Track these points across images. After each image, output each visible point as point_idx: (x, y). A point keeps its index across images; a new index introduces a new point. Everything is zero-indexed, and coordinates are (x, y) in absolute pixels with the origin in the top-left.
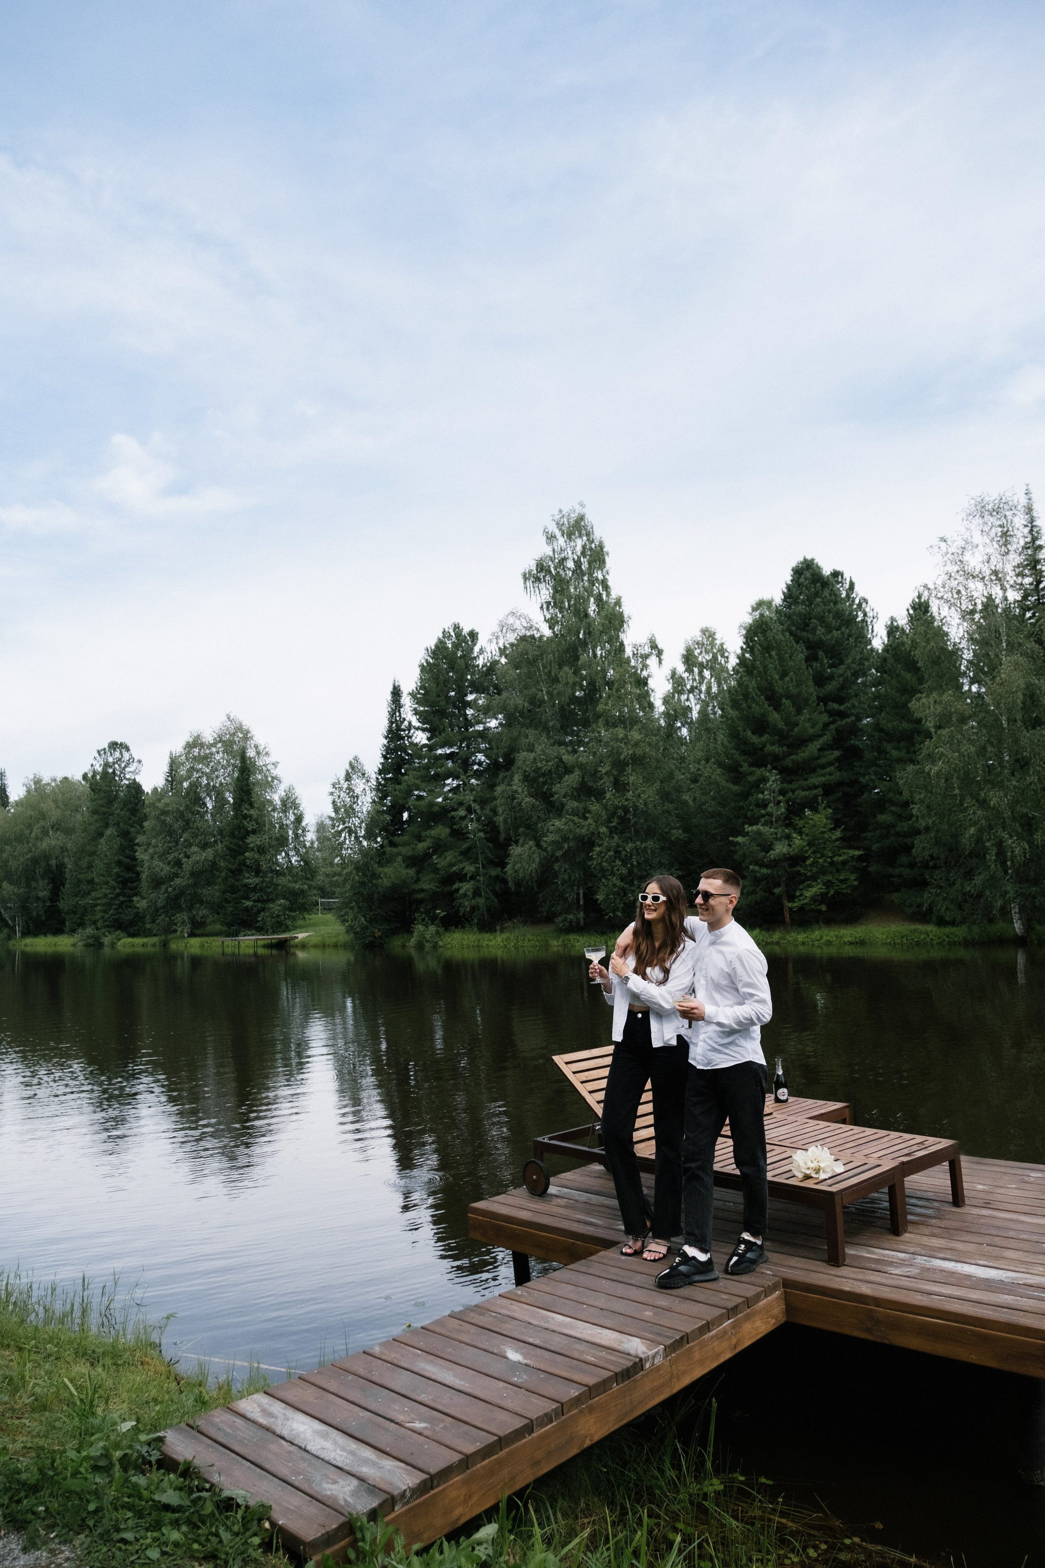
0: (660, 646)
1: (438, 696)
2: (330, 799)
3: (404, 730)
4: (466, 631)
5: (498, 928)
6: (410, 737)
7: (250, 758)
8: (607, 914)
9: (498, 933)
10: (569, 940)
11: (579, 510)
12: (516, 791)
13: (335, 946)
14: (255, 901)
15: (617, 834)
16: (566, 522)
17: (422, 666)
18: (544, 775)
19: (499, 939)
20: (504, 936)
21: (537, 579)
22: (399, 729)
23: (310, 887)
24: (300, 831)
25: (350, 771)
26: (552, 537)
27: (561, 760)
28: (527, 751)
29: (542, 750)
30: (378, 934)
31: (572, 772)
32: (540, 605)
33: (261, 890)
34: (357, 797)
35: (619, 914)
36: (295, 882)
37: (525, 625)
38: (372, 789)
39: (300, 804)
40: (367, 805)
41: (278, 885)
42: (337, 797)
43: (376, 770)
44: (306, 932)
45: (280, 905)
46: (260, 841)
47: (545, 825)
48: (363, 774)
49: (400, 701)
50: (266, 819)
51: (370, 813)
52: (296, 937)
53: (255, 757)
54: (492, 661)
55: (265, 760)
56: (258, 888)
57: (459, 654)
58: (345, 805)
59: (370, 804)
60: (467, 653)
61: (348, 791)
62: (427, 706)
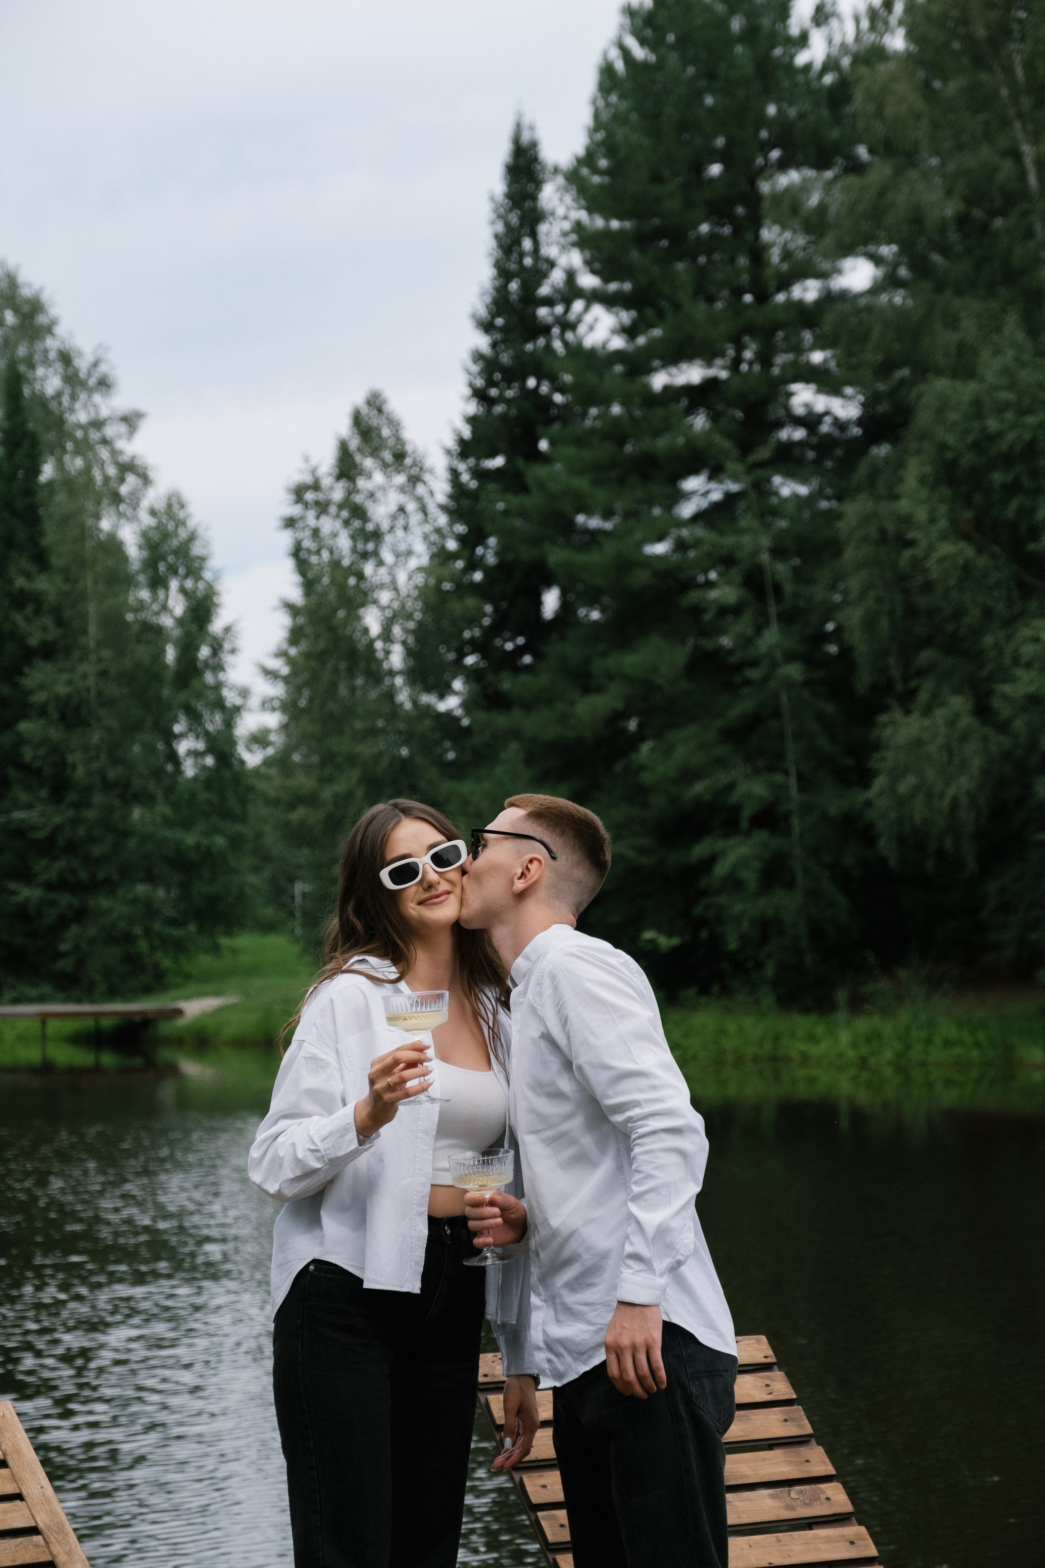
1: (657, 178)
2: (286, 539)
3: (548, 302)
5: (842, 996)
6: (572, 326)
7: (41, 401)
9: (842, 1016)
12: (906, 520)
14: (49, 886)
17: (607, 71)
18: (1008, 460)
19: (844, 1037)
20: (863, 1024)
22: (530, 299)
23: (236, 842)
24: (204, 652)
25: (353, 445)
28: (955, 374)
29: (1006, 371)
33: (72, 848)
34: (377, 536)
36: (187, 824)
38: (432, 509)
39: (203, 559)
40: (413, 563)
41: (126, 834)
42: (308, 533)
43: (450, 442)
44: (217, 994)
45: (134, 901)
46: (70, 682)
47: (1009, 638)
48: (400, 456)
49: (534, 198)
50: (92, 608)
51: (423, 592)
52: (179, 1012)
53: (59, 395)
54: (854, 48)
55: (95, 406)
56: (61, 841)
57: (736, 24)
58: (335, 564)
59: (425, 560)
60: (766, 22)
61: (345, 514)
62: (621, 217)
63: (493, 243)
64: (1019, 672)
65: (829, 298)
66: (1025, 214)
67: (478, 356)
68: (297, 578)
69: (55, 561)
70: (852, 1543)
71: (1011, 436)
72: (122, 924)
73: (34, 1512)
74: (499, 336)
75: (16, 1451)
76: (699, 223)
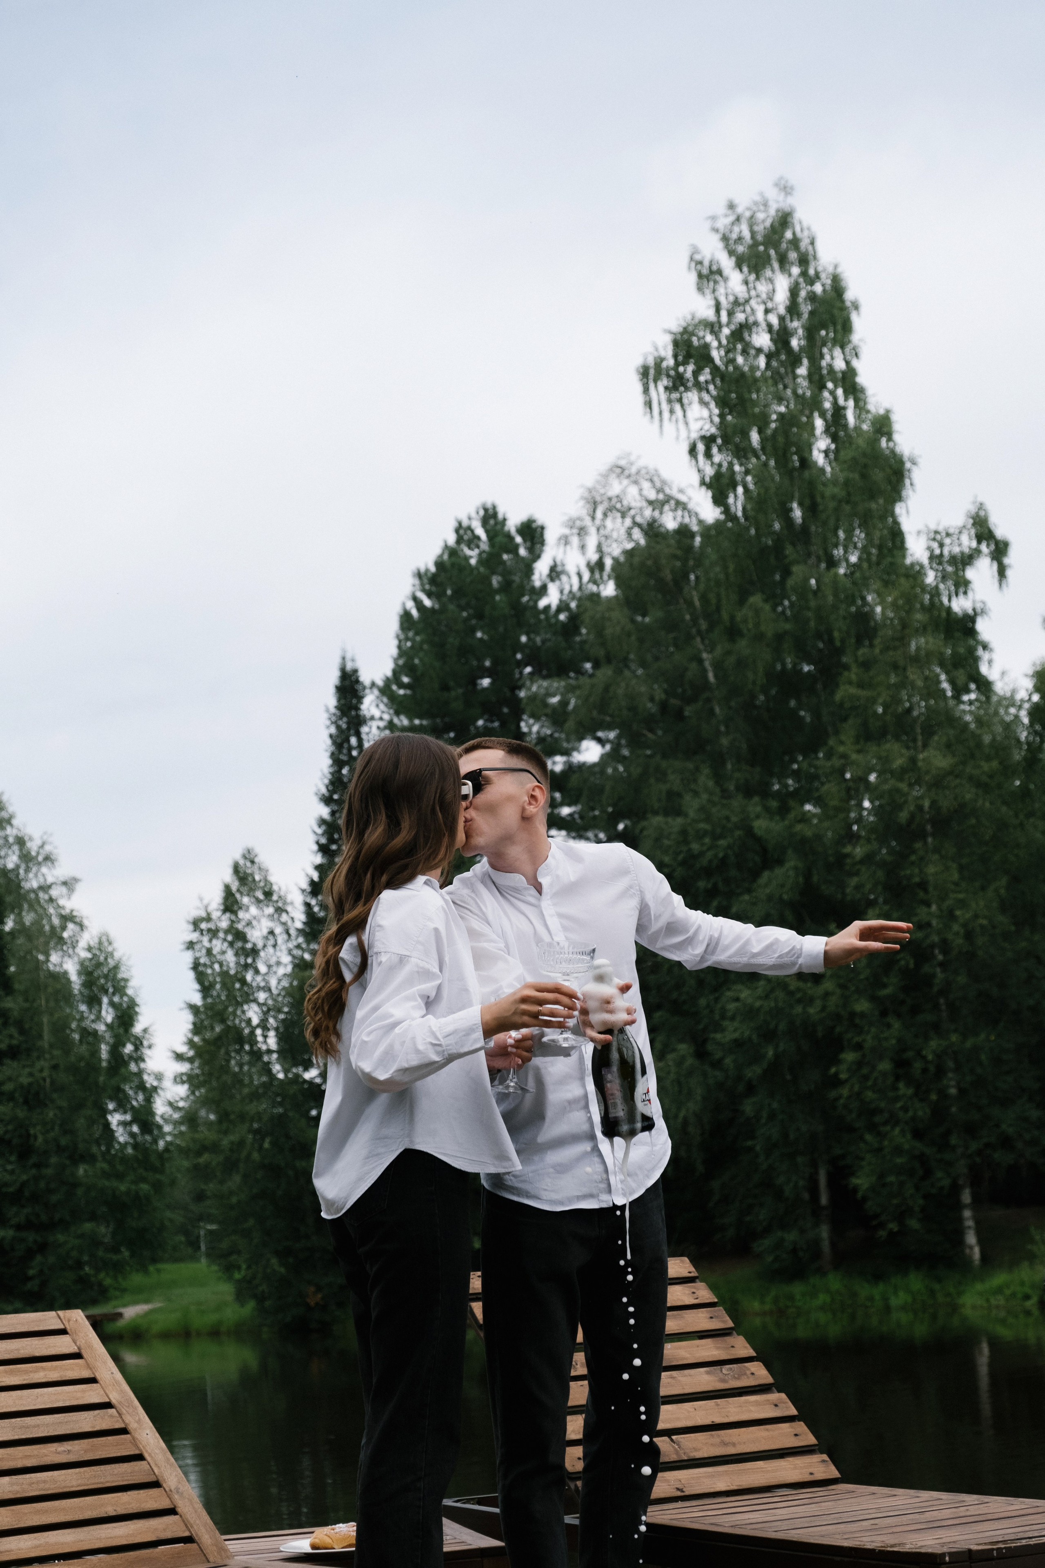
0: (1000, 533)
1: (445, 688)
2: (188, 957)
4: (513, 521)
8: (882, 1225)
10: (791, 1298)
11: (777, 202)
13: (215, 1333)
14: (19, 1227)
15: (899, 1016)
16: (747, 234)
17: (406, 616)
18: (708, 872)
21: (678, 383)
23: (157, 1187)
24: (129, 1048)
25: (234, 887)
26: (711, 272)
27: (749, 832)
28: (666, 814)
29: (702, 809)
30: (314, 1298)
31: (780, 862)
32: (685, 447)
33: (35, 1198)
34: (254, 952)
35: (914, 1224)
36: (120, 1177)
37: (652, 495)
38: (293, 932)
39: (126, 980)
40: (281, 971)
41: (75, 1185)
42: (204, 951)
43: (305, 885)
44: (146, 1301)
45: (82, 1236)
46: (31, 1075)
47: (717, 1000)
48: (268, 894)
49: (358, 709)
50: (45, 1020)
51: (289, 992)
52: (120, 1315)
53: (18, 867)
54: (578, 594)
55: (43, 875)
56: (27, 1193)
57: (495, 581)
58: (224, 974)
59: (289, 969)
60: (517, 579)
61: (230, 938)
62: (420, 717)
63: (329, 742)
64: (726, 1023)
65: (571, 769)
66: (708, 700)
67: (322, 822)
68: (197, 986)
69: (17, 986)
70: (776, 1405)
71: (709, 855)
72: (74, 1254)
73: (107, 1392)
74: (336, 808)
75: (89, 1347)
76: (477, 720)
